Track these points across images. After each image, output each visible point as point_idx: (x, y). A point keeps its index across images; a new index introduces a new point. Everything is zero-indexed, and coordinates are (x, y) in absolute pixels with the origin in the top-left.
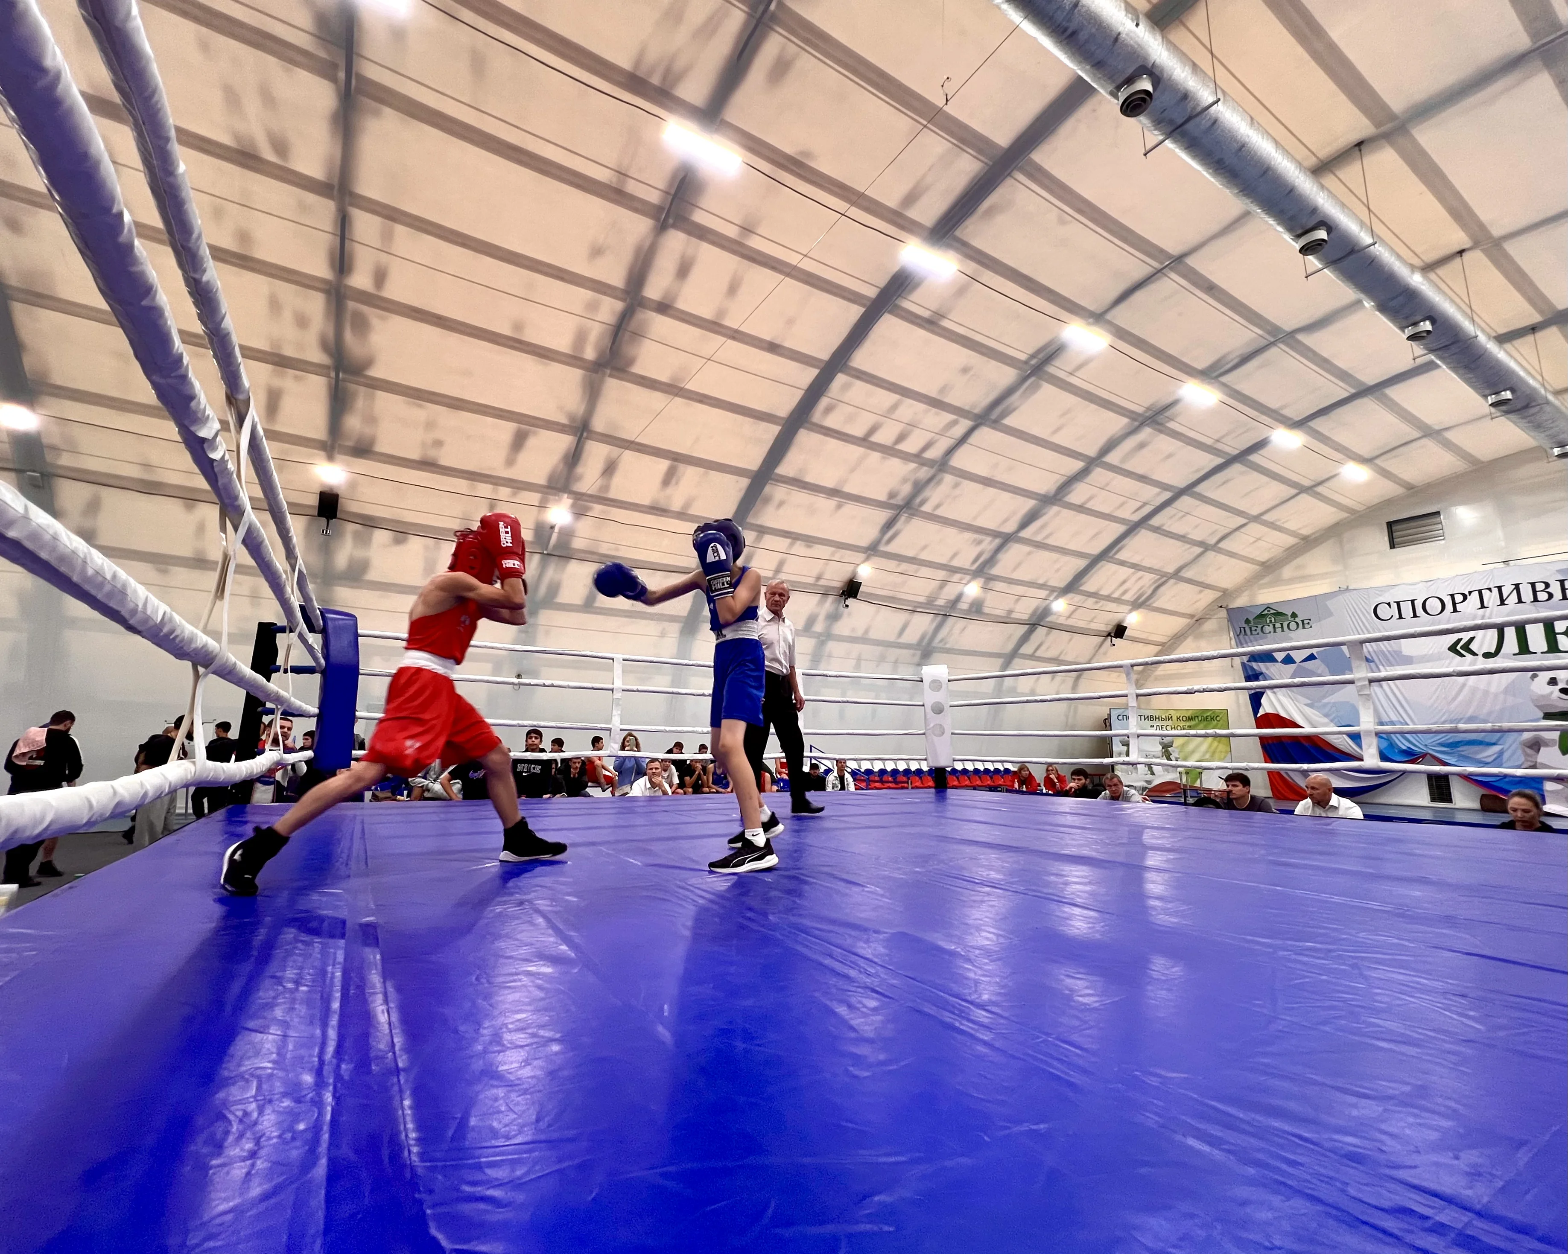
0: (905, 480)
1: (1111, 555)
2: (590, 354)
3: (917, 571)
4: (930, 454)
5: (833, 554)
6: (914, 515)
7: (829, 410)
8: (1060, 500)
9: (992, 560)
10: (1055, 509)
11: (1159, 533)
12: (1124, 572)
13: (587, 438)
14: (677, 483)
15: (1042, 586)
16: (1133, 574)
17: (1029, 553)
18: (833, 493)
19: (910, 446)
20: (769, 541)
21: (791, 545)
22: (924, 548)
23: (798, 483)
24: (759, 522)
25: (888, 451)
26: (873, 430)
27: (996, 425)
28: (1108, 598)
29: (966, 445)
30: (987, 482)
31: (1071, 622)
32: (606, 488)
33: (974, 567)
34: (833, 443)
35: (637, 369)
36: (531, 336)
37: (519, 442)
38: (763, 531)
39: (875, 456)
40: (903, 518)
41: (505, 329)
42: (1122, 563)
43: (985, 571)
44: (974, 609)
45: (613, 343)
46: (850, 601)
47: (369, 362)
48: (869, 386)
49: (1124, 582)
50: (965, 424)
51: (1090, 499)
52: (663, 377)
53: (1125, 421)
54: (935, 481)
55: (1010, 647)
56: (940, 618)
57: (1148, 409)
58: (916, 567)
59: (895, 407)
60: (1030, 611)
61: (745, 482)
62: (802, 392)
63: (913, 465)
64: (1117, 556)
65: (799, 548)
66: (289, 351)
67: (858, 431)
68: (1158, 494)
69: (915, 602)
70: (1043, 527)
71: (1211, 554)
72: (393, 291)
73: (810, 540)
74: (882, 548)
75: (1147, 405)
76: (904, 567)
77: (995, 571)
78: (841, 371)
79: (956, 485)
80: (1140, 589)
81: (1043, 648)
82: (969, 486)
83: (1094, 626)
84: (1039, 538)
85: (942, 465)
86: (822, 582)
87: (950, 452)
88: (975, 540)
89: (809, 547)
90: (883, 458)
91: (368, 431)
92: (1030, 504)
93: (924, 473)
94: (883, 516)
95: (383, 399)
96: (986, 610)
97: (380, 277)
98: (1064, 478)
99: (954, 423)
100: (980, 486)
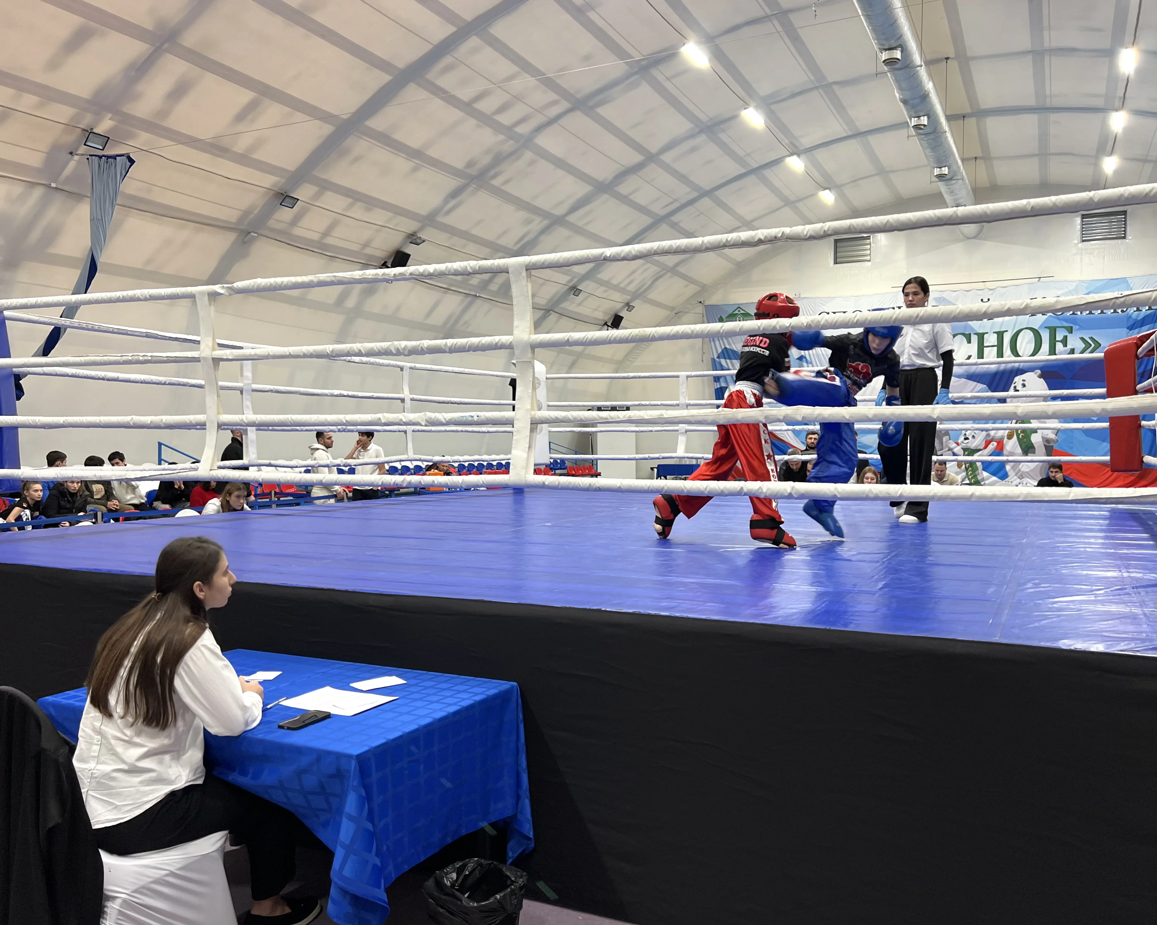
0: (487, 151)
4: (520, 129)
5: (389, 220)
6: (482, 187)
7: (448, 69)
8: (612, 189)
13: (167, 51)
14: (253, 120)
18: (414, 154)
19: (508, 118)
20: (329, 199)
21: (349, 205)
22: (480, 222)
23: (384, 139)
24: (325, 177)
25: (486, 120)
26: (480, 97)
27: (590, 112)
29: (556, 125)
30: (560, 163)
32: (165, 113)
34: (436, 103)
37: (76, 42)
38: (326, 187)
39: (472, 122)
44: (502, 291)
49: (633, 272)
50: (564, 105)
51: (635, 191)
53: (690, 126)
54: (517, 155)
56: (469, 299)
57: (712, 119)
58: (465, 241)
59: (510, 79)
60: (548, 297)
62: (429, 47)
63: (502, 137)
65: (357, 210)
68: (688, 193)
70: (589, 213)
73: (372, 203)
76: (455, 241)
78: (477, 34)
79: (531, 163)
80: (643, 280)
82: (543, 165)
83: (596, 315)
84: (580, 224)
85: (527, 142)
86: (366, 251)
88: (527, 220)
89: (371, 211)
90: (478, 126)
92: (586, 189)
93: (509, 146)
94: (453, 184)
98: (623, 169)
99: (555, 103)
100: (552, 167)
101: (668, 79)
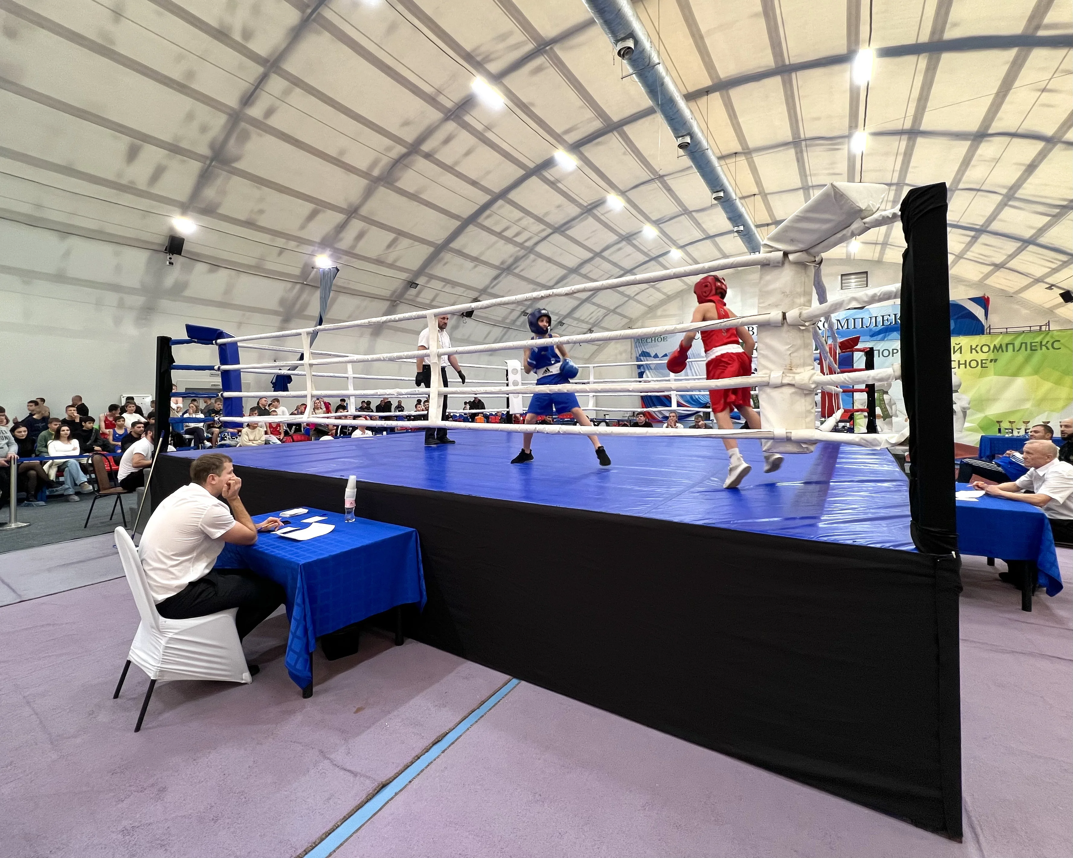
0: (511, 256)
2: (376, 173)
4: (527, 244)
5: (463, 292)
6: (509, 274)
7: (488, 216)
8: (577, 271)
10: (574, 275)
12: (593, 308)
13: (354, 217)
14: (395, 247)
18: (474, 259)
19: (519, 239)
20: (433, 283)
21: (444, 286)
23: (459, 253)
24: (431, 272)
25: (509, 240)
26: (506, 229)
27: (562, 233)
28: (583, 321)
29: (545, 241)
30: (548, 260)
32: (354, 247)
34: (483, 234)
35: (399, 184)
36: (347, 159)
37: (313, 215)
38: (432, 277)
39: (502, 242)
40: (504, 275)
41: (332, 152)
42: (594, 304)
44: (522, 325)
45: (391, 168)
46: (468, 320)
47: (237, 159)
48: (511, 208)
49: (592, 313)
50: (549, 231)
51: (590, 271)
52: (412, 190)
53: (616, 238)
54: (526, 257)
56: (505, 330)
57: (628, 234)
59: (520, 219)
61: (431, 249)
62: (478, 207)
63: (518, 249)
65: (448, 289)
66: (184, 145)
67: (498, 229)
69: (495, 320)
71: (630, 302)
72: (274, 121)
73: (454, 284)
74: (490, 290)
75: (628, 231)
78: (501, 199)
79: (534, 261)
82: (540, 261)
85: (531, 250)
87: (537, 244)
89: (453, 287)
90: (505, 244)
91: (218, 199)
92: (563, 272)
93: (522, 252)
94: (495, 272)
95: (236, 180)
97: (270, 112)
98: (582, 261)
99: (544, 230)
100: (545, 262)
101: (602, 214)
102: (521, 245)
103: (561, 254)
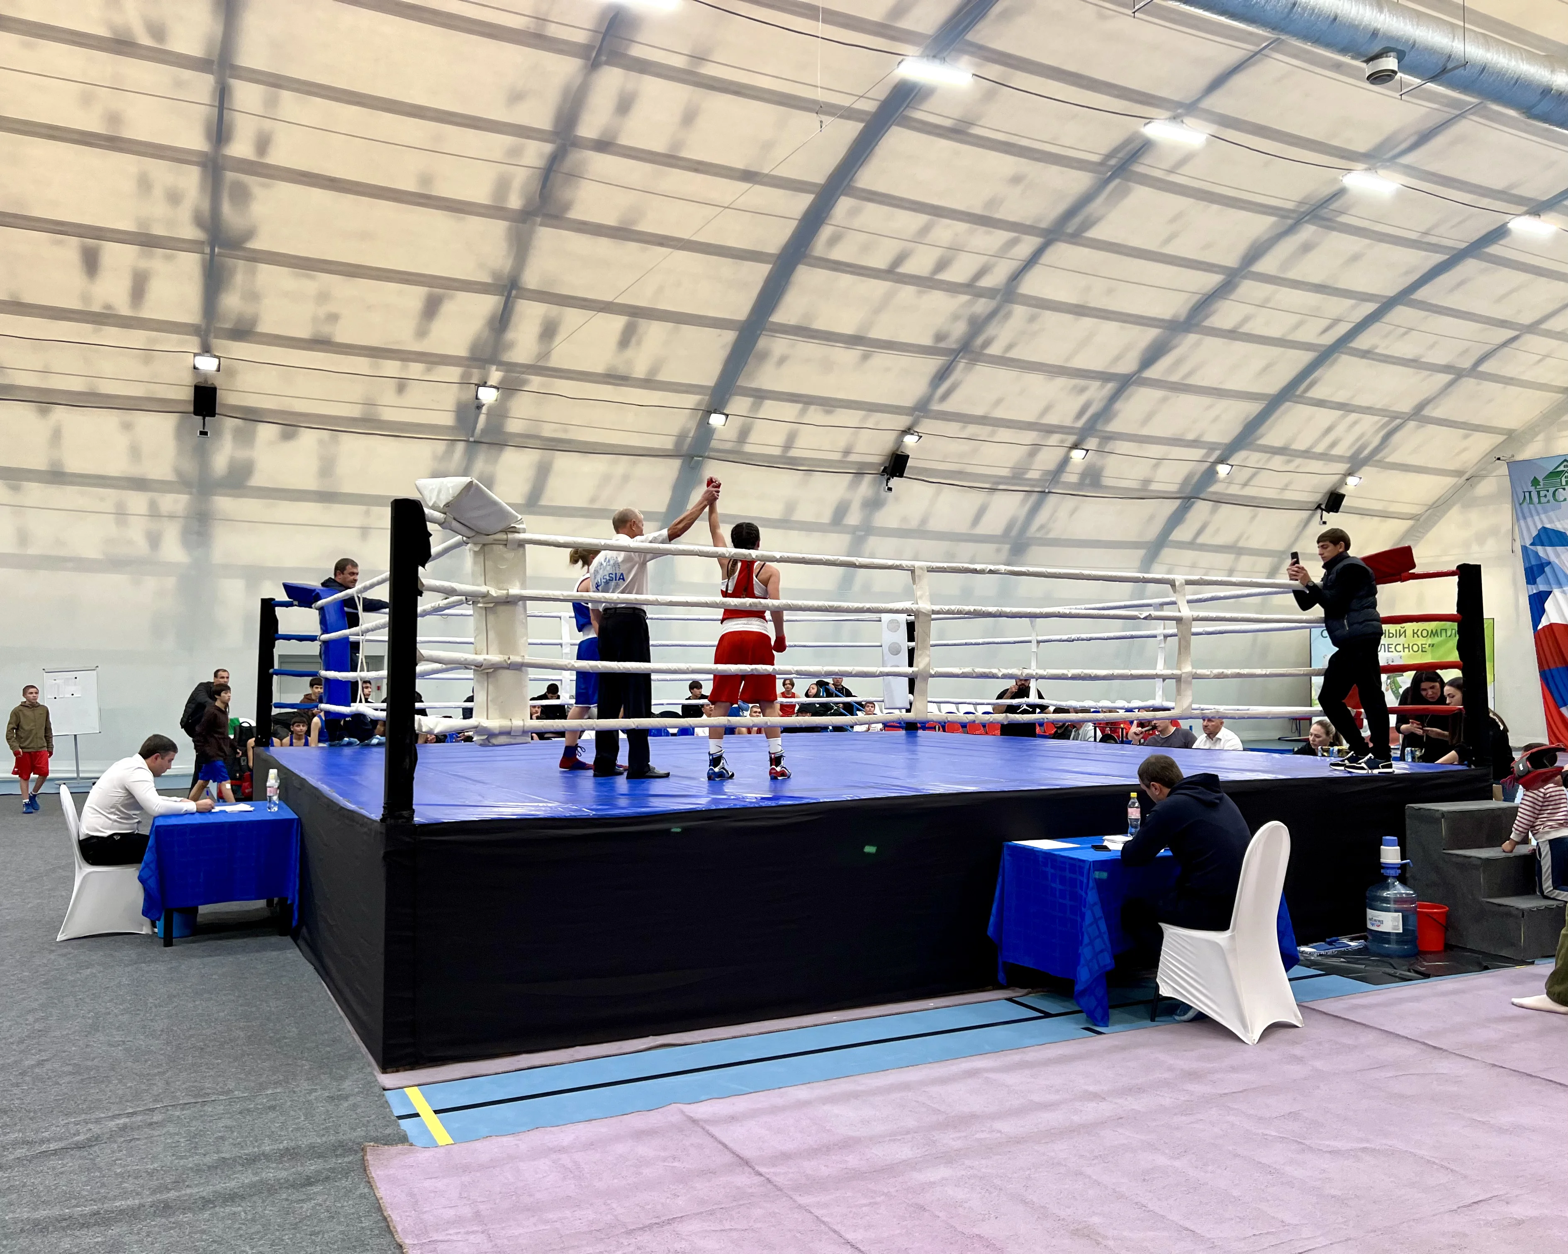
0: (956, 317)
1: (1298, 393)
2: (515, 202)
3: (993, 433)
4: (986, 282)
5: (864, 419)
7: (834, 240)
8: (1197, 325)
9: (1106, 412)
10: (1192, 338)
11: (1373, 359)
12: (1326, 416)
13: (517, 297)
14: (639, 343)
15: (1195, 443)
16: (1343, 417)
17: (1165, 400)
18: (854, 340)
19: (957, 273)
20: (770, 408)
21: (803, 412)
22: (998, 402)
23: (802, 332)
24: (754, 385)
26: (900, 259)
27: (1076, 238)
28: (1307, 454)
29: (1037, 266)
30: (1080, 310)
31: (1249, 491)
32: (545, 355)
33: (1080, 424)
34: (846, 280)
35: (575, 214)
36: (442, 190)
37: (431, 309)
38: (760, 396)
40: (961, 365)
41: (409, 185)
42: (1320, 403)
43: (1099, 427)
44: (1087, 481)
45: (543, 187)
46: (895, 482)
47: (250, 234)
48: (885, 209)
49: (1329, 430)
51: (1247, 319)
52: (610, 220)
53: (1271, 219)
54: (1002, 313)
55: (1152, 533)
56: (1035, 496)
58: (990, 428)
59: (925, 230)
60: (1179, 478)
61: (729, 336)
62: (794, 224)
63: (964, 298)
64: (1310, 394)
65: (815, 415)
66: (158, 230)
67: (879, 261)
68: (1354, 307)
69: (995, 476)
70: (1178, 362)
71: (1469, 384)
72: (277, 157)
73: (829, 404)
74: (935, 407)
75: (1298, 197)
76: (972, 430)
77: (1114, 427)
78: (842, 194)
79: (1032, 319)
80: (1358, 440)
81: (1209, 530)
82: (1050, 318)
83: (1289, 495)
84: (1175, 378)
86: (852, 458)
87: (1016, 277)
88: (1074, 387)
89: (828, 412)
90: (919, 292)
91: (248, 310)
92: (1151, 334)
93: (982, 306)
94: (931, 365)
95: (265, 271)
96: (1106, 482)
97: (263, 143)
98: (1196, 298)
99: (1015, 242)
101: (1170, 171)
102: (970, 287)
103: (1110, 291)
